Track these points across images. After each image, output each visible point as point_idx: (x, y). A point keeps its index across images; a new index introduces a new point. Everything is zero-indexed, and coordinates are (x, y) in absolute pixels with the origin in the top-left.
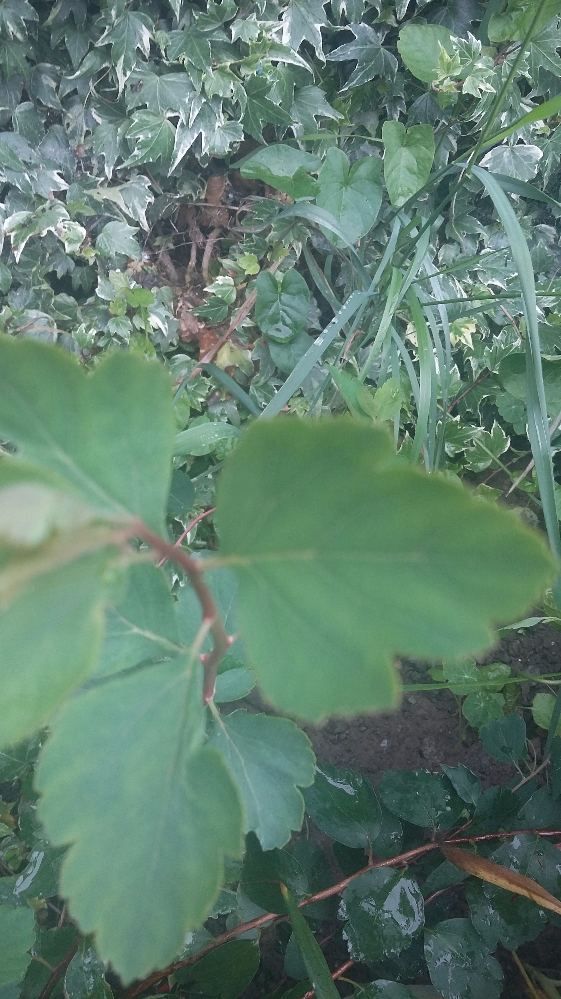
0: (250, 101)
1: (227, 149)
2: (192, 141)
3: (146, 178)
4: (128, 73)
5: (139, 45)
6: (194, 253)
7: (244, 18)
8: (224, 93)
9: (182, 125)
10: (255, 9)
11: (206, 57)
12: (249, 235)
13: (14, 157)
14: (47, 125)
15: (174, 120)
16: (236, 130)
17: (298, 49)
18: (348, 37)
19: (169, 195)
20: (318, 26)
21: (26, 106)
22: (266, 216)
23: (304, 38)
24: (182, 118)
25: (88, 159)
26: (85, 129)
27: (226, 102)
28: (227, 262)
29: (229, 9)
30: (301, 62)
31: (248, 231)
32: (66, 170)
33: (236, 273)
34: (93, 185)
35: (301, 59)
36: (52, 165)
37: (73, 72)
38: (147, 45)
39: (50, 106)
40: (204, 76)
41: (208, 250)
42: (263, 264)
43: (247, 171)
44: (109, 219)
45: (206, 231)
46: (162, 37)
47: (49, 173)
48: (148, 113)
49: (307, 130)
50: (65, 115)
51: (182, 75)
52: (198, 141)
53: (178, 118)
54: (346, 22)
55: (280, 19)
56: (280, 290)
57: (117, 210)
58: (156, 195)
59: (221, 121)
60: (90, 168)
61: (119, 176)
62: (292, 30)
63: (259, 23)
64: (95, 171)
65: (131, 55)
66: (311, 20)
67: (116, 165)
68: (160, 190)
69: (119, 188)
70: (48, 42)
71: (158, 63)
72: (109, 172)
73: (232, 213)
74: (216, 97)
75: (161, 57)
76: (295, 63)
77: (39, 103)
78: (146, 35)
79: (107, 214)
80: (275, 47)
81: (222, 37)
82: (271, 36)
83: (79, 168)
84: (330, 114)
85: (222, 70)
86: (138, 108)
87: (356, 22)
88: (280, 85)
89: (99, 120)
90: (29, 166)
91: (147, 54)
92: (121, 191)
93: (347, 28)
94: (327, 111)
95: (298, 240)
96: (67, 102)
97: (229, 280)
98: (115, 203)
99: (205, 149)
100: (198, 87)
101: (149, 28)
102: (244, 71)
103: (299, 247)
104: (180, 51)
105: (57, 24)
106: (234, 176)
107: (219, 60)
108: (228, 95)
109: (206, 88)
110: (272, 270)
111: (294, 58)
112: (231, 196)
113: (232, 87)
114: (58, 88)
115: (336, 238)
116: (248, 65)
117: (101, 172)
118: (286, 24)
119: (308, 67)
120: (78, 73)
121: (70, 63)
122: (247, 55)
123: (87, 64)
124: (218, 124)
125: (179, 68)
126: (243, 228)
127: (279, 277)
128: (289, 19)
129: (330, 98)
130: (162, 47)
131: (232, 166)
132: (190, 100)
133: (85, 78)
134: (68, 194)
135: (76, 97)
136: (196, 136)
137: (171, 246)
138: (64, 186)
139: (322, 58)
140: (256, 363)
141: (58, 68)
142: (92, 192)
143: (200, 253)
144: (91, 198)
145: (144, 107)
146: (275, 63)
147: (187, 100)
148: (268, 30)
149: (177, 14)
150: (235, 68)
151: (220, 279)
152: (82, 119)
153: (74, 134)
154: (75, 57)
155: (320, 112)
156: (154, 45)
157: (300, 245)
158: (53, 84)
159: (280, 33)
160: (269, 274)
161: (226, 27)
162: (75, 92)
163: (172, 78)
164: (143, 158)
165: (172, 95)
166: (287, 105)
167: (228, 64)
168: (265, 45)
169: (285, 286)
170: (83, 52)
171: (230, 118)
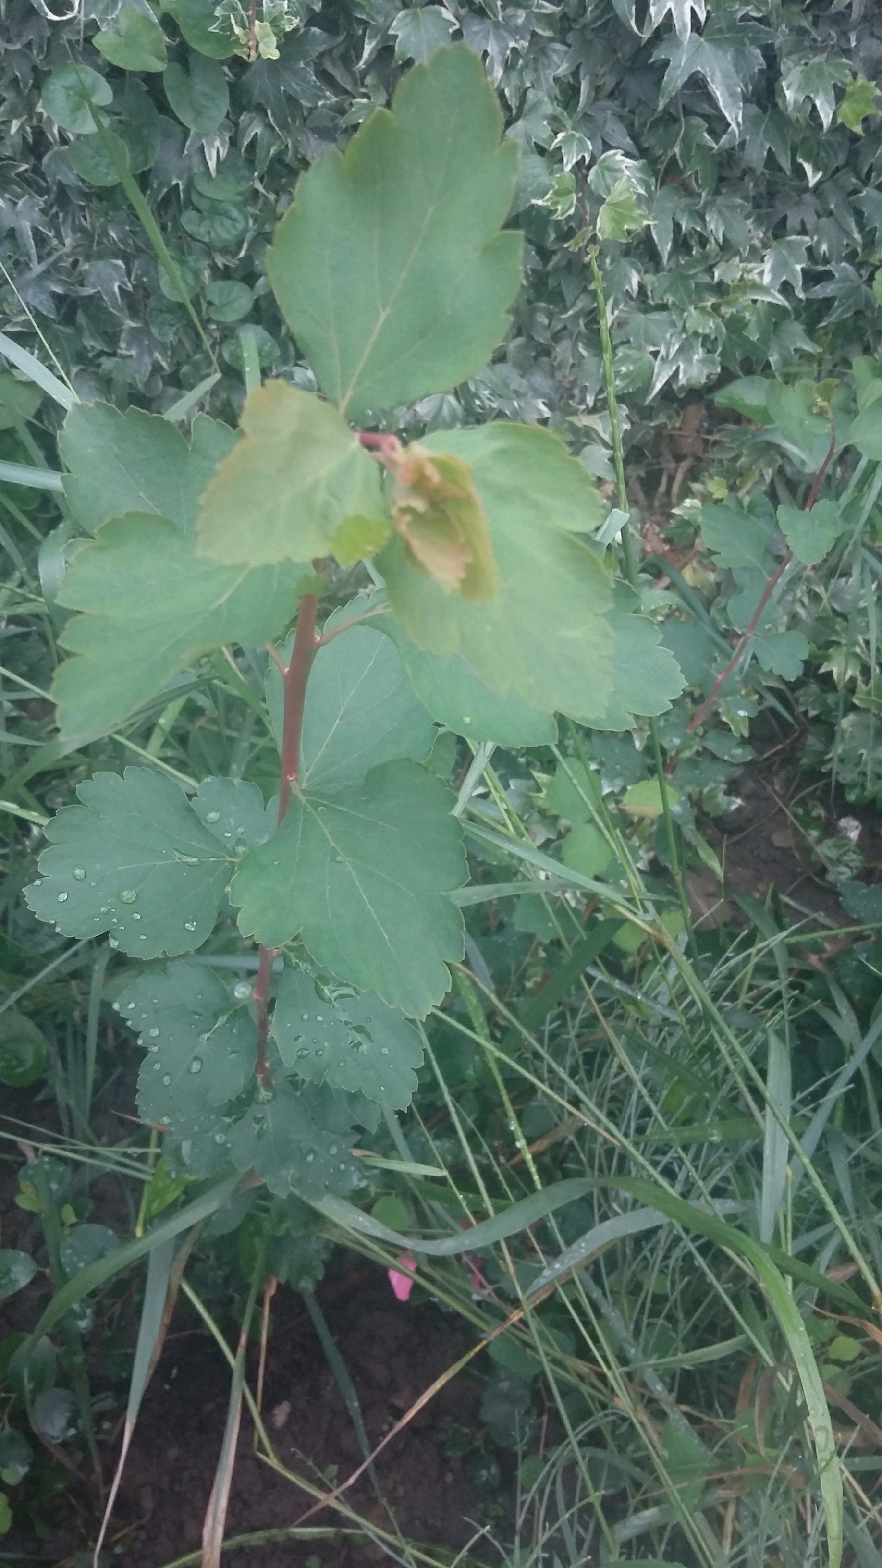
0: (729, 338)
1: (703, 380)
2: (671, 373)
3: (624, 407)
4: (616, 312)
5: (628, 287)
6: (664, 480)
7: (728, 261)
8: (704, 329)
9: (662, 358)
10: (738, 253)
11: (689, 298)
12: (721, 461)
13: (507, 385)
14: (536, 358)
15: (655, 354)
16: (713, 362)
17: (778, 287)
18: (827, 276)
19: (645, 422)
20: (798, 267)
21: (520, 340)
22: (738, 443)
23: (784, 278)
24: (663, 351)
25: (570, 389)
26: (571, 361)
27: (706, 337)
28: (696, 487)
29: (713, 255)
30: (780, 299)
31: (720, 457)
32: (550, 399)
33: (705, 498)
34: (575, 413)
35: (780, 297)
36: (539, 394)
37: (566, 310)
38: (635, 286)
39: (542, 341)
40: (685, 314)
41: (679, 477)
42: (733, 488)
43: (722, 400)
44: (586, 444)
45: (679, 458)
46: (650, 278)
47: (534, 402)
48: (631, 348)
49: (785, 362)
50: (554, 348)
51: (665, 313)
52: (676, 373)
53: (658, 352)
54: (826, 261)
55: (762, 261)
56: (745, 512)
57: (595, 436)
58: (632, 423)
59: (699, 354)
60: (572, 397)
61: (599, 405)
62: (773, 270)
63: (742, 265)
64: (577, 399)
65: (620, 296)
66: (792, 261)
67: (597, 395)
68: (636, 418)
69: (598, 415)
70: (546, 284)
71: (644, 302)
72: (590, 400)
73: (706, 441)
74: (696, 334)
75: (647, 297)
76: (774, 301)
77: (531, 338)
78: (635, 278)
79: (585, 440)
80: (757, 287)
81: (706, 279)
82: (754, 276)
83: (562, 397)
84: (809, 347)
85: (703, 310)
86: (623, 343)
87: (837, 262)
88: (759, 321)
89: (585, 353)
90: (518, 395)
91: (634, 295)
92: (601, 418)
93: (828, 267)
94: (806, 344)
95: (769, 466)
96: (556, 337)
97: (697, 502)
98: (593, 429)
99: (682, 379)
100: (680, 325)
101: (639, 272)
102: (724, 310)
103: (769, 473)
104: (665, 292)
105: (556, 269)
106: (710, 405)
107: (702, 299)
108: (707, 331)
109: (687, 325)
110: (741, 494)
111: (774, 296)
112: (705, 424)
113: (711, 324)
114: (550, 324)
115: (803, 462)
116: (729, 303)
117: (583, 401)
118: (767, 266)
119: (787, 304)
120: (571, 312)
121: (564, 301)
122: (728, 294)
123: (580, 305)
124: (696, 357)
125: (663, 307)
126: (716, 454)
127: (746, 501)
128: (771, 261)
129: (811, 332)
130: (649, 289)
131: (709, 397)
132: (671, 336)
133: (575, 317)
134: (550, 422)
135: (566, 333)
136: (674, 368)
137: (642, 473)
138: (546, 413)
139: (801, 296)
140: (718, 584)
141: (552, 307)
142: (574, 419)
143: (671, 479)
144: (572, 424)
145: (628, 342)
146: (755, 302)
147: (668, 336)
148: (750, 271)
149: (665, 260)
150: (716, 308)
151: (688, 502)
152: (569, 354)
153: (560, 366)
154: (569, 298)
155: (799, 345)
156: (641, 286)
157: (770, 471)
158: (546, 321)
159: (761, 274)
160: (737, 498)
161: (710, 270)
162: (565, 328)
163: (655, 316)
164: (624, 388)
165: (655, 331)
166: (765, 339)
167: (709, 304)
168: (746, 285)
169: (751, 507)
170: (577, 292)
171: (709, 351)
